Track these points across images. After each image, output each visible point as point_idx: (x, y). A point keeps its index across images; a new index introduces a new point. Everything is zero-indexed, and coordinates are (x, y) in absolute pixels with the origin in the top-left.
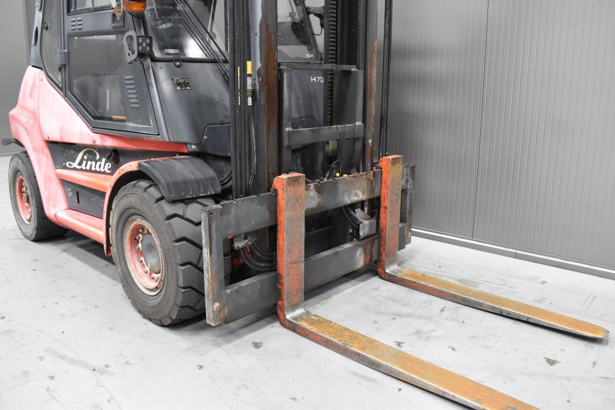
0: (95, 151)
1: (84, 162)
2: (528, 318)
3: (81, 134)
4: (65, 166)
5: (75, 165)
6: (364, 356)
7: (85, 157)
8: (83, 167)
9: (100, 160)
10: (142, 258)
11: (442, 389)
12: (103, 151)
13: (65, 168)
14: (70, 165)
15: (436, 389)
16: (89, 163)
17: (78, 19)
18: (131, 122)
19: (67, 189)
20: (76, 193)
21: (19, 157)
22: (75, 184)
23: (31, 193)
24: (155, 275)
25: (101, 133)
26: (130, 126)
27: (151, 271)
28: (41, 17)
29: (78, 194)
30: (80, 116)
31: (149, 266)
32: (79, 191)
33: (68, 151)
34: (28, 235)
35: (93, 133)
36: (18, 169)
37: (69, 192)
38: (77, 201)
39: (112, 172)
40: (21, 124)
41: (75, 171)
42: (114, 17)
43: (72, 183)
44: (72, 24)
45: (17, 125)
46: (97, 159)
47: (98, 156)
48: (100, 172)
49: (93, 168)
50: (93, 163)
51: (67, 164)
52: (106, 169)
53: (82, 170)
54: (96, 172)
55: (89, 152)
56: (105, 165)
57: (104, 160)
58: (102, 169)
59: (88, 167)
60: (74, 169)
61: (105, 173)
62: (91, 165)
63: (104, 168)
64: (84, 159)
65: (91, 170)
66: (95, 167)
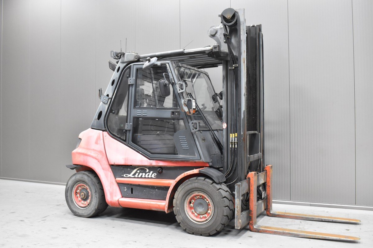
0: (146, 168)
1: (137, 174)
2: (333, 220)
3: (141, 161)
4: (123, 176)
5: (129, 176)
6: (292, 233)
7: (138, 171)
8: (136, 176)
9: (149, 172)
10: (193, 210)
11: (324, 236)
12: (151, 168)
13: (123, 177)
14: (126, 176)
15: (322, 237)
16: (141, 174)
17: (143, 111)
18: (182, 155)
19: (123, 188)
20: (131, 189)
21: (84, 174)
22: (131, 185)
23: (96, 191)
24: (202, 216)
25: (156, 160)
26: (181, 156)
27: (199, 215)
28: (107, 106)
29: (132, 189)
30: (141, 152)
31: (198, 213)
32: (133, 187)
33: (126, 169)
34: (85, 214)
35: (150, 160)
36: (81, 180)
37: (124, 189)
38: (131, 193)
39: (157, 177)
40: (93, 157)
41: (131, 178)
42: (173, 113)
43: (128, 184)
44: (138, 113)
45: (86, 157)
46: (147, 172)
47: (148, 171)
48: (148, 178)
49: (143, 176)
50: (144, 174)
51: (124, 175)
52: (153, 176)
53: (135, 177)
54: (145, 178)
55: (141, 169)
56: (152, 174)
57: (151, 172)
58: (150, 176)
59: (140, 176)
60: (130, 177)
61: (152, 178)
62: (142, 175)
63: (151, 176)
64: (137, 173)
65: (141, 177)
66: (145, 176)
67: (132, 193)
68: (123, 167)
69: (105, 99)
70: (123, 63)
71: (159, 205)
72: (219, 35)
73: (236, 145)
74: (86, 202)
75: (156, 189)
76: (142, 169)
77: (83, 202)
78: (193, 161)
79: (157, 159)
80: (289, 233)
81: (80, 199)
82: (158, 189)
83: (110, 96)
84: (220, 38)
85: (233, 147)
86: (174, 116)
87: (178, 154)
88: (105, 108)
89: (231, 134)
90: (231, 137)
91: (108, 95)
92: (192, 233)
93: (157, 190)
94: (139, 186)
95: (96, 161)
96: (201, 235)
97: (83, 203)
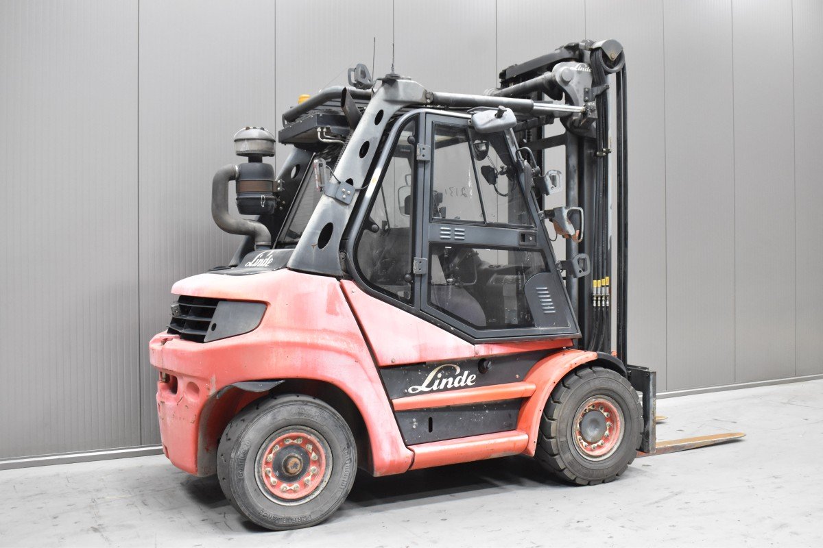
0: (455, 366)
1: (437, 382)
3: (457, 348)
4: (408, 392)
5: (423, 388)
7: (439, 376)
8: (435, 387)
9: (461, 374)
12: (465, 364)
13: (407, 394)
14: (414, 390)
16: (444, 381)
17: (456, 229)
18: (543, 326)
19: (407, 421)
20: (428, 420)
21: (306, 403)
22: (429, 410)
23: (348, 444)
24: (596, 445)
25: (487, 343)
26: (541, 329)
27: (590, 443)
28: (348, 212)
29: (430, 420)
30: (452, 328)
31: (589, 440)
32: (434, 415)
33: (413, 373)
34: (314, 517)
35: (473, 344)
36: (293, 422)
37: (412, 423)
38: (427, 430)
39: (478, 383)
40: (339, 352)
41: (423, 395)
42: (523, 237)
43: (421, 410)
44: (442, 232)
45: (311, 355)
46: (457, 373)
47: (458, 371)
48: (460, 388)
49: (449, 386)
50: (451, 380)
51: (410, 390)
52: (469, 383)
53: (432, 391)
54: (453, 388)
55: (446, 369)
56: (467, 378)
57: (466, 373)
58: (462, 384)
59: (442, 387)
60: (422, 393)
61: (466, 387)
62: (447, 383)
63: (466, 381)
64: (437, 378)
65: (446, 389)
66: (453, 383)
67: (430, 430)
68: (407, 370)
69: (344, 192)
70: (393, 102)
71: (515, 443)
72: (576, 86)
73: (603, 302)
74: (295, 485)
75: (485, 410)
76: (448, 367)
77: (284, 486)
78: (564, 336)
79: (491, 341)
80: (673, 447)
81: (273, 479)
82: (489, 410)
83: (358, 184)
84: (578, 90)
85: (599, 305)
86: (526, 243)
87: (534, 326)
88: (343, 214)
89: (595, 281)
90: (595, 286)
91: (350, 182)
92: (587, 482)
93: (487, 412)
94: (448, 409)
95: (351, 361)
96: (604, 482)
97: (288, 488)
